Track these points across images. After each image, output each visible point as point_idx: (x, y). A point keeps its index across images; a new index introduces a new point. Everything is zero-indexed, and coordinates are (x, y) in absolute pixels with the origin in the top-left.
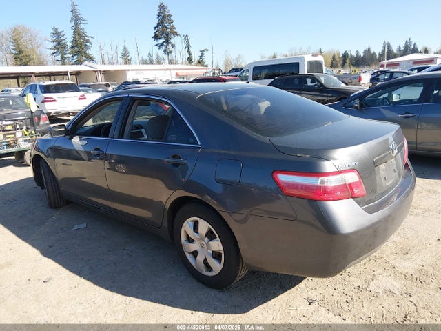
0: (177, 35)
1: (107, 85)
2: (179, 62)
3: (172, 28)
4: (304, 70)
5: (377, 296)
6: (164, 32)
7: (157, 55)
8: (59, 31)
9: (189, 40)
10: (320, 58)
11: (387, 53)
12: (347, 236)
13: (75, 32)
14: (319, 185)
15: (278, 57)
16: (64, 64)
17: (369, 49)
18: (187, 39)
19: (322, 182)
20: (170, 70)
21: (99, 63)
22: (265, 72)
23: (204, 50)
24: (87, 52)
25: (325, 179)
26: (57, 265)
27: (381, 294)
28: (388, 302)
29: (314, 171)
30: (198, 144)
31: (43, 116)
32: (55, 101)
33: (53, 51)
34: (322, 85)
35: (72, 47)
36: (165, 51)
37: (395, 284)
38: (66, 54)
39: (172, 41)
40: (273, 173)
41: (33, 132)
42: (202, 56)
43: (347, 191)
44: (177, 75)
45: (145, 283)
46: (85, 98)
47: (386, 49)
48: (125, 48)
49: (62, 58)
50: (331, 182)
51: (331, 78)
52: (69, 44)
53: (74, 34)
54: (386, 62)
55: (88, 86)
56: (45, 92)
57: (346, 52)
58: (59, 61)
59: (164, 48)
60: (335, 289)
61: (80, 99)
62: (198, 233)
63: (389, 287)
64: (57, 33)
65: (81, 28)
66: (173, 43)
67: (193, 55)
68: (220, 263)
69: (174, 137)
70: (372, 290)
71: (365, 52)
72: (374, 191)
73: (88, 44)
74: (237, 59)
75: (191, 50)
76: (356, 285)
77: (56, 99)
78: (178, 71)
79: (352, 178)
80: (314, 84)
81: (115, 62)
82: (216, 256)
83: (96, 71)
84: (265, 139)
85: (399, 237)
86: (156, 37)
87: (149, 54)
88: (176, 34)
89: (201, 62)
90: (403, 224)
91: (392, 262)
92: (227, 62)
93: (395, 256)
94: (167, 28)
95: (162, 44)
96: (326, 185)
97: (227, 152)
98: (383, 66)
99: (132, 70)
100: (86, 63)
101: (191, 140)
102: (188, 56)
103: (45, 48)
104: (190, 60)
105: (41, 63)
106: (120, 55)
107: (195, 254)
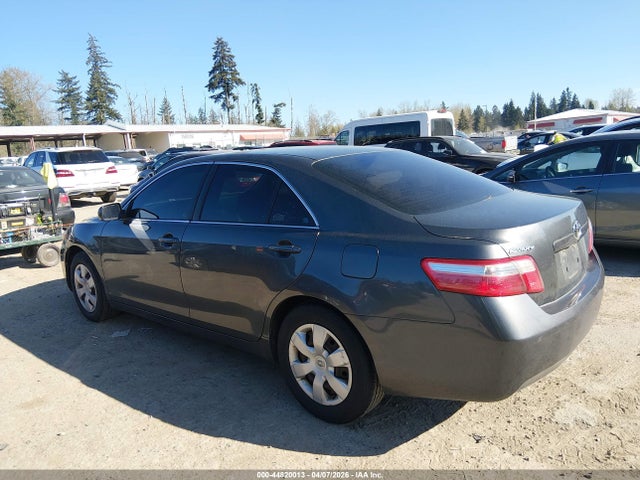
0: (242, 83)
1: (143, 153)
2: (244, 120)
3: (235, 73)
4: (427, 131)
5: (566, 428)
6: (223, 79)
7: (212, 110)
8: (70, 76)
9: (259, 91)
10: (448, 115)
11: (538, 108)
12: (521, 343)
13: (93, 79)
14: (484, 275)
15: (384, 115)
16: (76, 123)
17: (511, 103)
18: (255, 89)
19: (488, 272)
20: (231, 132)
21: (127, 122)
22: (371, 135)
23: (279, 105)
24: (111, 107)
25: (492, 268)
26: (112, 401)
27: (572, 426)
28: (583, 435)
29: (476, 257)
30: (315, 225)
31: (62, 196)
32: (72, 175)
33: (60, 106)
34: (455, 152)
35: (88, 100)
36: (224, 105)
37: (588, 412)
38: (78, 109)
39: (234, 91)
40: (423, 260)
41: (50, 218)
42: (276, 112)
43: (520, 285)
44: (242, 138)
45: (243, 421)
46: (115, 171)
47: (536, 104)
48: (166, 102)
49: (73, 114)
50: (499, 272)
51: (466, 142)
52: (85, 96)
53: (91, 81)
54: (537, 120)
55: (116, 154)
56: (58, 163)
57: (479, 107)
58: (68, 119)
59: (222, 100)
60: (509, 422)
61: (108, 172)
62: (312, 346)
63: (580, 416)
64: (66, 79)
65: (102, 73)
66: (236, 95)
67: (264, 112)
68: (347, 383)
69: (281, 217)
70: (559, 421)
71: (506, 107)
72: (554, 285)
73: (112, 96)
74: (327, 117)
75: (261, 104)
76: (536, 416)
77: (74, 173)
78: (242, 134)
79: (526, 266)
80: (443, 151)
81: (152, 120)
82: (341, 373)
83: (124, 134)
84: (409, 217)
85: (585, 353)
86: (211, 86)
87: (200, 110)
88: (240, 82)
89: (275, 121)
90: (588, 335)
91: (581, 385)
92: (312, 122)
93: (584, 377)
94: (227, 73)
95: (219, 96)
96: (493, 275)
97: (357, 235)
98: (532, 126)
99: (177, 132)
100: (109, 121)
101: (306, 220)
102: (256, 112)
103: (49, 100)
104: (260, 118)
105: (42, 123)
106: (158, 111)
107: (310, 378)
